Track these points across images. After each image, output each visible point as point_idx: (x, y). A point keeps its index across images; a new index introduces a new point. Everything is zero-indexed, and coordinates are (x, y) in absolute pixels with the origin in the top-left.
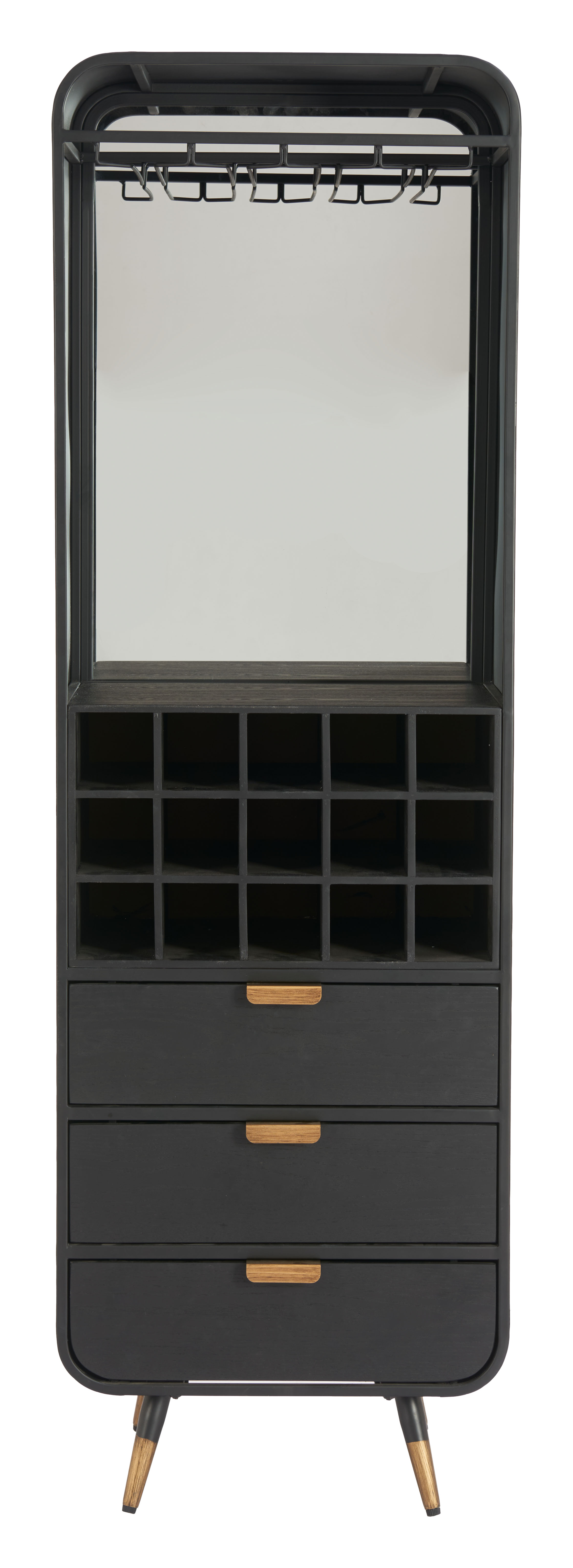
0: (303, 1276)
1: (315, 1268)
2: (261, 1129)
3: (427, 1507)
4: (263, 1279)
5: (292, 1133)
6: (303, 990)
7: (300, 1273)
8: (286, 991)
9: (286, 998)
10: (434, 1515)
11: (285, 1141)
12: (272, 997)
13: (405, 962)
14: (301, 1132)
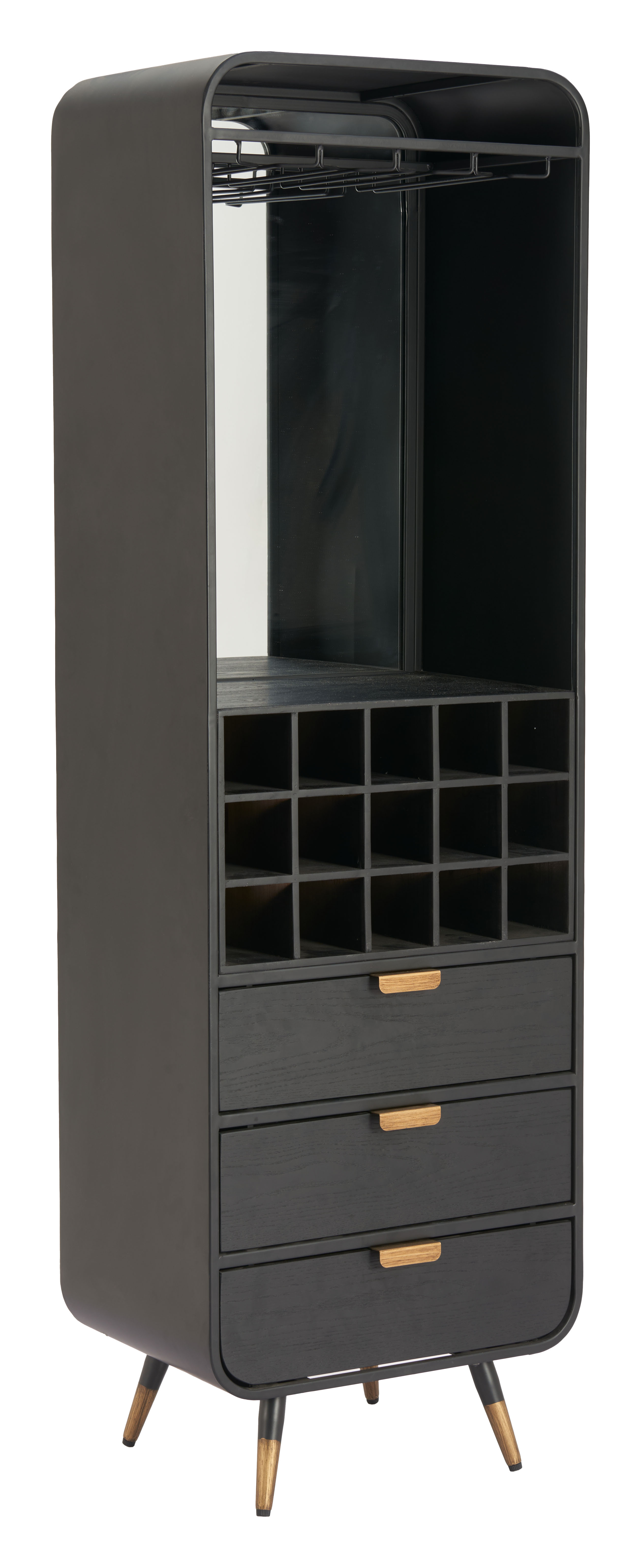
0: (427, 1256)
1: (436, 1246)
2: (393, 1116)
3: (510, 1463)
4: (394, 1263)
5: (418, 1117)
6: (426, 976)
7: (424, 1253)
8: (412, 978)
9: (412, 985)
10: (516, 1470)
11: (412, 1126)
12: (400, 985)
13: (500, 941)
14: (425, 1115)
